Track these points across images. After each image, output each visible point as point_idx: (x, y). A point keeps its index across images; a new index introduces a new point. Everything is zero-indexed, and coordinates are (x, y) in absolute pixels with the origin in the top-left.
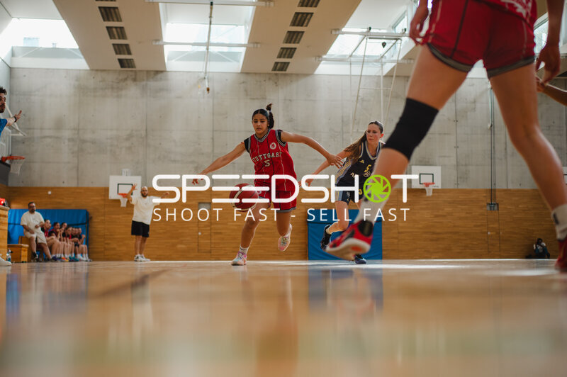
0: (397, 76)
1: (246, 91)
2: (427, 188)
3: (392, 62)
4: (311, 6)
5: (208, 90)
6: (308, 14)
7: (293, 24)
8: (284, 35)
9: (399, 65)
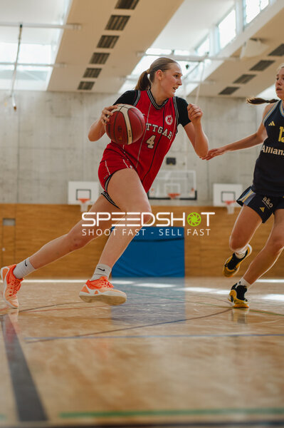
0: (200, 97)
1: (51, 108)
2: (228, 207)
3: (195, 82)
4: (118, 29)
5: (15, 108)
6: (114, 37)
7: (100, 45)
8: (90, 56)
9: (202, 86)
